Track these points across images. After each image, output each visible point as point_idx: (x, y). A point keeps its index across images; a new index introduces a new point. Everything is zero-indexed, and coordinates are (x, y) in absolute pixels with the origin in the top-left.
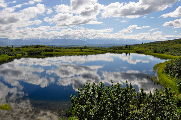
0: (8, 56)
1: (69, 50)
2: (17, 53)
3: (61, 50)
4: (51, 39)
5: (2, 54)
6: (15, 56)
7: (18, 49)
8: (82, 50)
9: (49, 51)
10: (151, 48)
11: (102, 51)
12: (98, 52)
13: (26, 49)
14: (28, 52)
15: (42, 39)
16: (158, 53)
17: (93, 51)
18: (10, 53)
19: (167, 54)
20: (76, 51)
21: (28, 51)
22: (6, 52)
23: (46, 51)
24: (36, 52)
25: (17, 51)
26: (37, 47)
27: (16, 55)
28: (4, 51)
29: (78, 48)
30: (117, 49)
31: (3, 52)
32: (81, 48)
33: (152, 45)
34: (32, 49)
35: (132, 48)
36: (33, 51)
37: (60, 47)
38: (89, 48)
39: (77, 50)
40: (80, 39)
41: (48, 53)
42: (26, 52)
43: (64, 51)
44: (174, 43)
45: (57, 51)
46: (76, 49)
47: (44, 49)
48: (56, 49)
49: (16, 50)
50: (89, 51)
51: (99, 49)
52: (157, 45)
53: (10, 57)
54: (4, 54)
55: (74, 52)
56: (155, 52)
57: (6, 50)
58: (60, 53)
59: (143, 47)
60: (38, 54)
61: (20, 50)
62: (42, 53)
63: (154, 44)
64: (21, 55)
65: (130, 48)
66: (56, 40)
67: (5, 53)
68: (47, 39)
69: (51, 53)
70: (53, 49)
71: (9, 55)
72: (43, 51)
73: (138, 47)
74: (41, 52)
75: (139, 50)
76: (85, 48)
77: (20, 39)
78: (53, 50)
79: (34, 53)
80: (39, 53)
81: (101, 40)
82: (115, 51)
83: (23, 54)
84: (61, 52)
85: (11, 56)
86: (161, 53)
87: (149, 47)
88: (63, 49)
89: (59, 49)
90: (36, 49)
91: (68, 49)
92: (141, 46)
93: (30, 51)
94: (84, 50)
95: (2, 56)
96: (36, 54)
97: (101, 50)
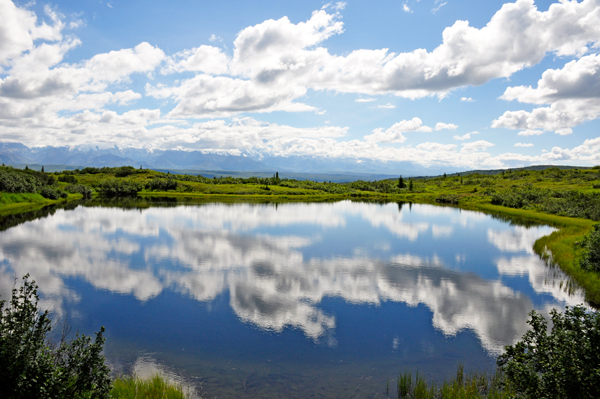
0: (41, 197)
1: (228, 187)
2: (66, 190)
3: (203, 185)
4: (156, 151)
5: (23, 192)
6: (63, 200)
7: (68, 177)
8: (267, 189)
9: (166, 188)
10: (476, 191)
11: (331, 195)
12: (317, 195)
13: (90, 177)
14: (99, 189)
15: (128, 151)
16: (505, 205)
17: (302, 194)
18: (49, 189)
19: (538, 211)
20: (250, 190)
21: (100, 186)
22: (36, 184)
23: (155, 187)
24: (127, 189)
25: (65, 183)
26: (126, 172)
27: (64, 196)
28: (28, 181)
29: (253, 181)
30: (373, 188)
31: (27, 184)
32: (262, 182)
33: (478, 182)
34: (113, 179)
35: (420, 189)
36: (114, 186)
37: (199, 176)
38: (287, 183)
39: (251, 187)
40: (245, 155)
41: (163, 194)
42: (94, 186)
43: (213, 190)
44: (541, 177)
45: (189, 189)
46: (248, 185)
47: (147, 181)
48: (188, 183)
49: (61, 180)
50: (290, 194)
51: (319, 188)
52: (491, 180)
53: (50, 202)
54: (30, 191)
55: (243, 193)
56: (496, 202)
57: (33, 180)
58: (201, 194)
59: (450, 185)
60: (130, 194)
61: (74, 181)
62: (144, 193)
63: (484, 179)
64: (78, 196)
65: (411, 187)
66: (169, 155)
67: (32, 188)
68: (144, 150)
69: (170, 193)
70: (179, 181)
71: (45, 195)
72: (147, 187)
73: (435, 187)
74: (139, 190)
75: (444, 195)
76: (275, 184)
77: (61, 148)
78: (176, 184)
79: (119, 192)
80: (133, 194)
81: (308, 160)
82: (368, 195)
83: (83, 193)
84: (202, 190)
85: (52, 197)
86: (516, 207)
87: (472, 188)
88: (209, 183)
89: (196, 184)
90: (123, 178)
91: (224, 183)
92: (443, 183)
93: (106, 186)
94: (272, 187)
95: (25, 199)
96: (124, 194)
97: (326, 191)
